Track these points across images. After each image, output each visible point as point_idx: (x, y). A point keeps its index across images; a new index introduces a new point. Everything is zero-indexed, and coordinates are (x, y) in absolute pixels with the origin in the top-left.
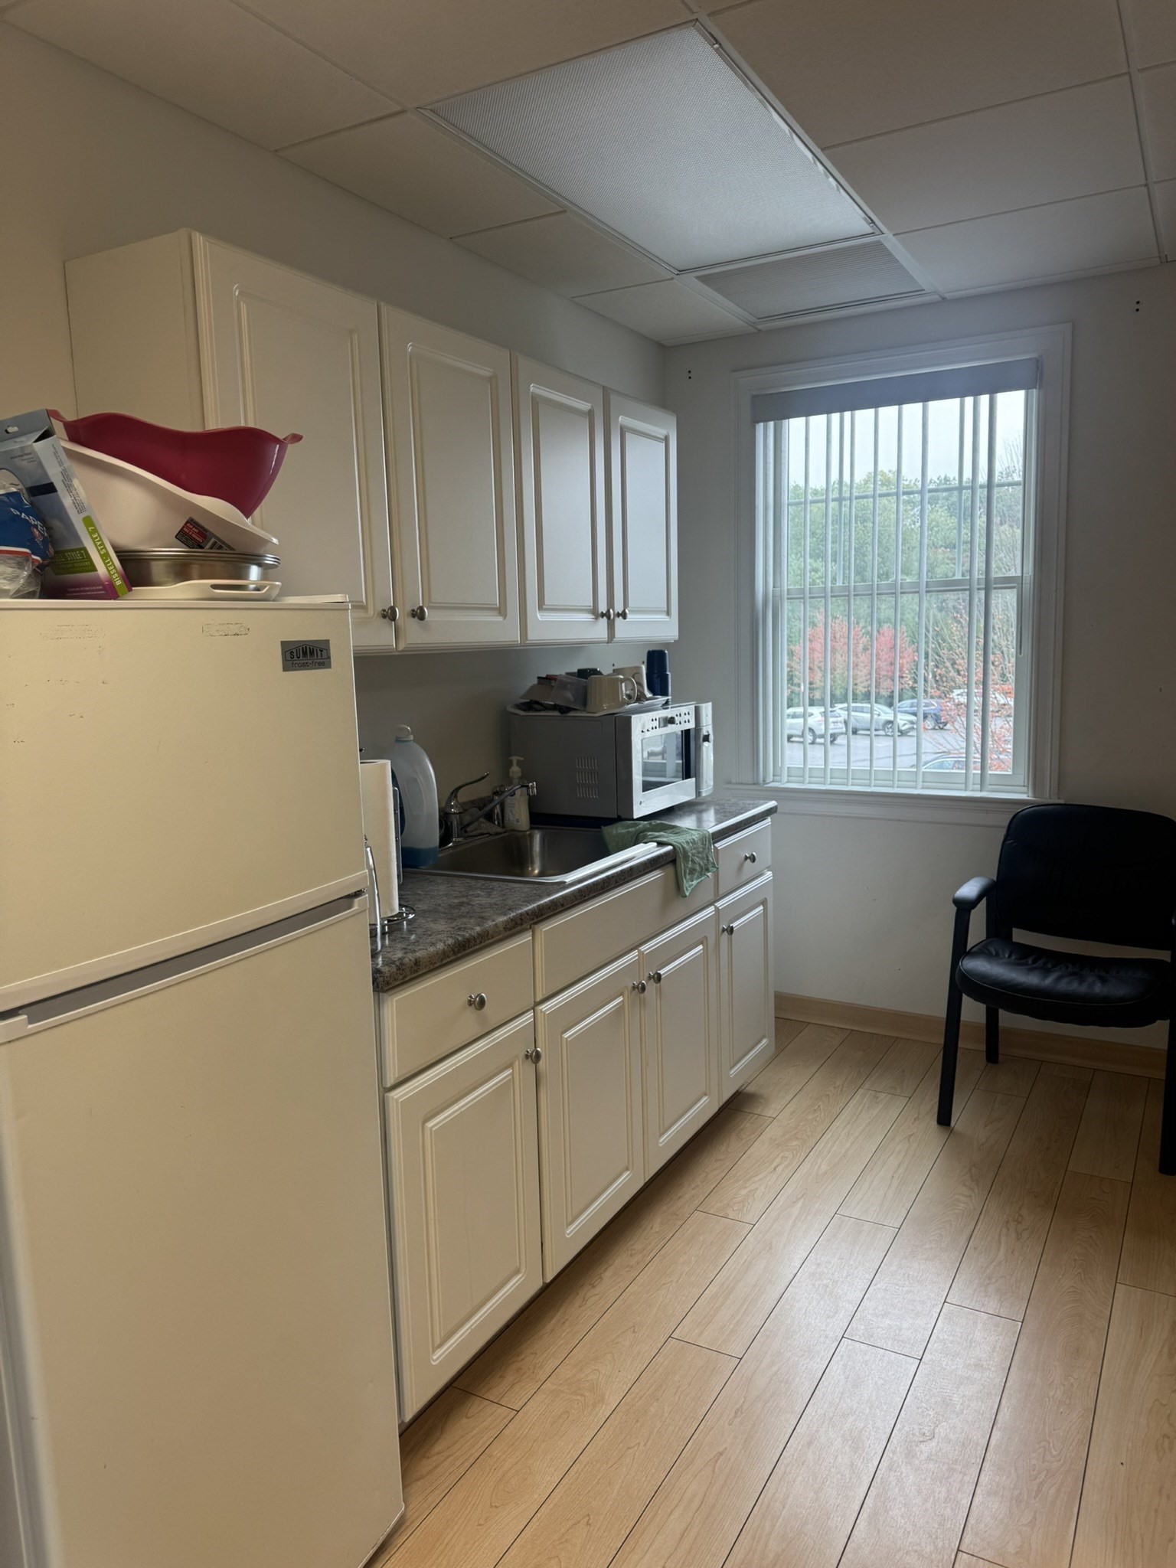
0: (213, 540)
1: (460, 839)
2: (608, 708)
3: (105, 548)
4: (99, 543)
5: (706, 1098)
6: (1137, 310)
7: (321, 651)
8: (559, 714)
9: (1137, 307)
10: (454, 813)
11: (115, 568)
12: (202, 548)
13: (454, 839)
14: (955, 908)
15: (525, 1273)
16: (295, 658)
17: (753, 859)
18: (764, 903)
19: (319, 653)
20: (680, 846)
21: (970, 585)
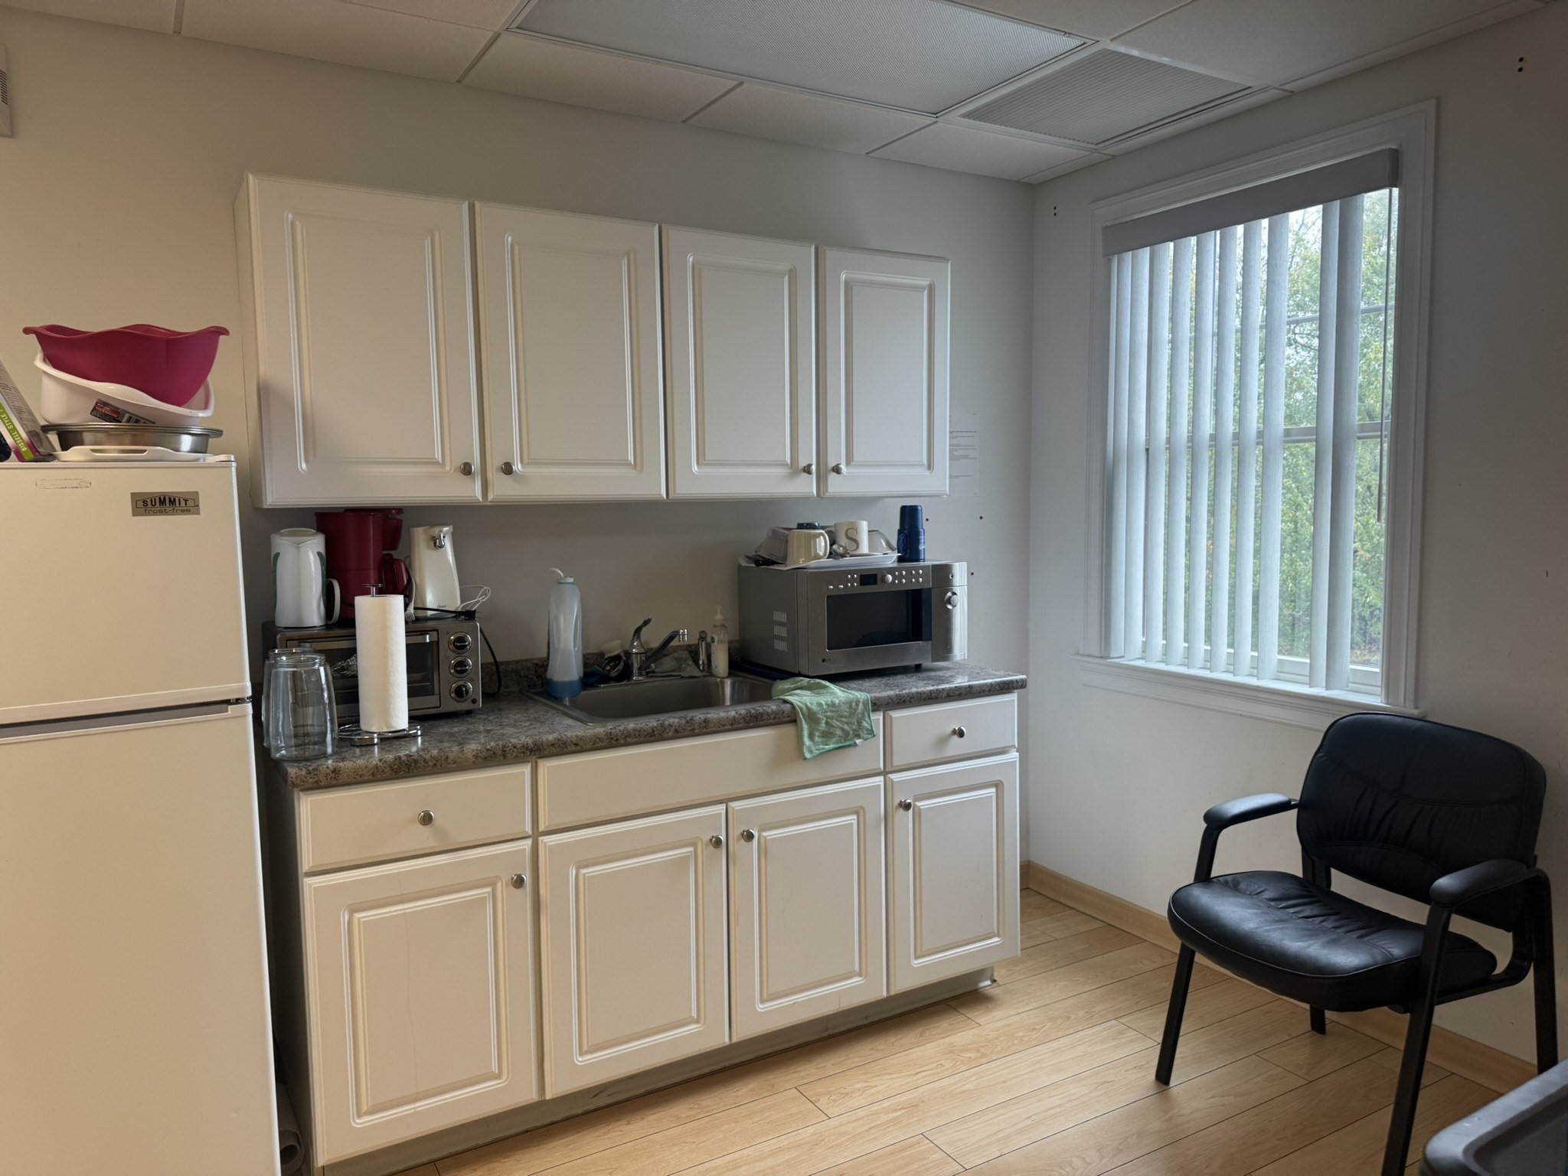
0: (127, 416)
1: (640, 678)
2: (804, 562)
3: (12, 424)
4: (6, 421)
5: (860, 979)
6: (1520, 70)
7: (186, 501)
8: (754, 565)
9: (1521, 65)
10: (636, 653)
11: (21, 438)
12: (120, 422)
13: (634, 678)
14: (1205, 825)
15: (506, 1080)
16: (150, 505)
17: (961, 734)
18: (998, 785)
19: (183, 502)
20: (804, 707)
21: (1317, 435)
